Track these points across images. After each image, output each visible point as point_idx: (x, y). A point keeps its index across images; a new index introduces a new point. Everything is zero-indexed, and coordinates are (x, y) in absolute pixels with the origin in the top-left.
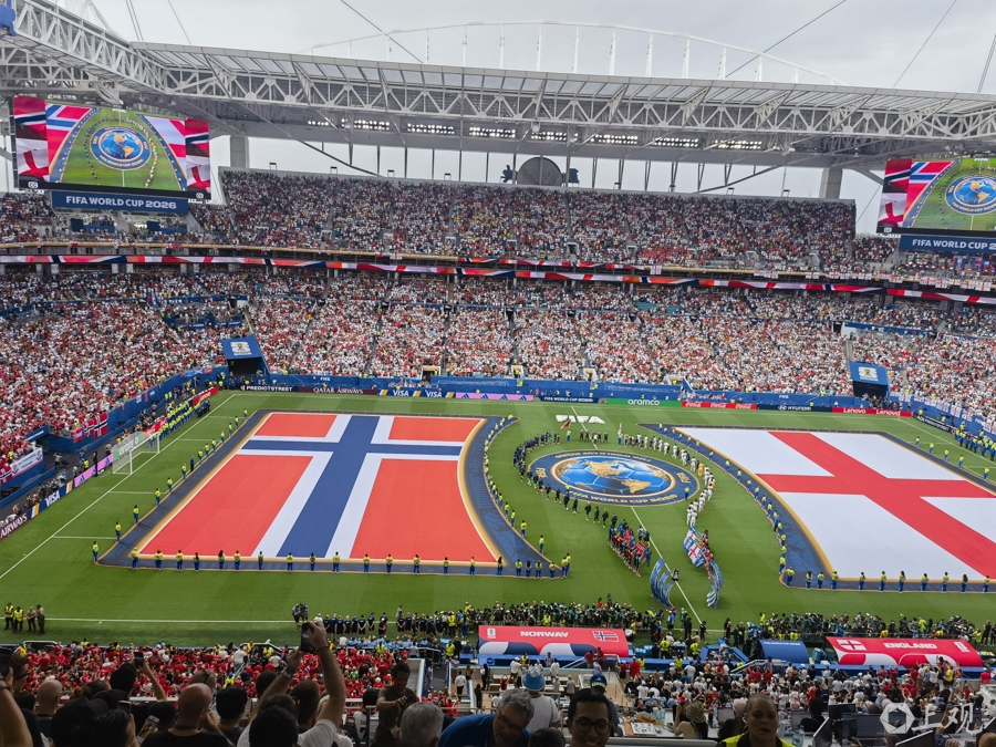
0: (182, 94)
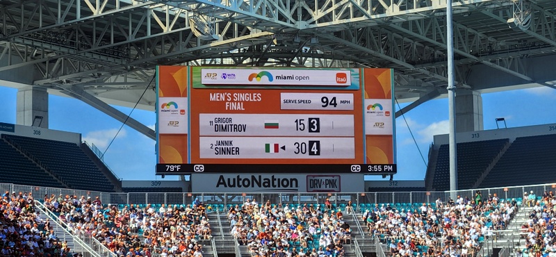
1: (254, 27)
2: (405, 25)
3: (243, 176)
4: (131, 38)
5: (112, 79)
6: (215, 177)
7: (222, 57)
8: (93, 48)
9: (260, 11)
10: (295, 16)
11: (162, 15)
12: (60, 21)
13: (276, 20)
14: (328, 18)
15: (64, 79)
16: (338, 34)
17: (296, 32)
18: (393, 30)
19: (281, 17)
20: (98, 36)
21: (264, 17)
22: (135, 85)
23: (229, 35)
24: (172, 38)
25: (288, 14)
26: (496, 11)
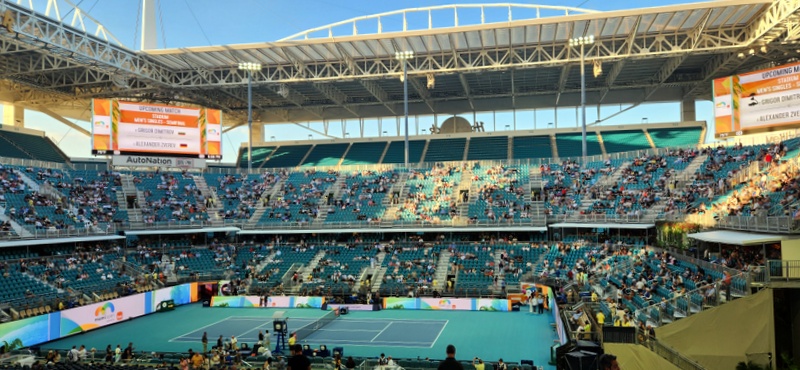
0: (183, 86)
1: (148, 83)
2: (228, 90)
3: (142, 157)
4: (76, 83)
5: (65, 103)
6: (126, 157)
7: (131, 97)
8: (53, 86)
9: (152, 76)
10: (171, 80)
11: (95, 72)
12: (32, 70)
13: (160, 81)
14: (188, 83)
15: (34, 101)
16: (194, 91)
17: (171, 88)
18: (222, 92)
19: (163, 80)
20: (56, 79)
21: (154, 79)
22: (79, 108)
23: (135, 86)
24: (101, 85)
25: (167, 78)
26: (272, 87)
